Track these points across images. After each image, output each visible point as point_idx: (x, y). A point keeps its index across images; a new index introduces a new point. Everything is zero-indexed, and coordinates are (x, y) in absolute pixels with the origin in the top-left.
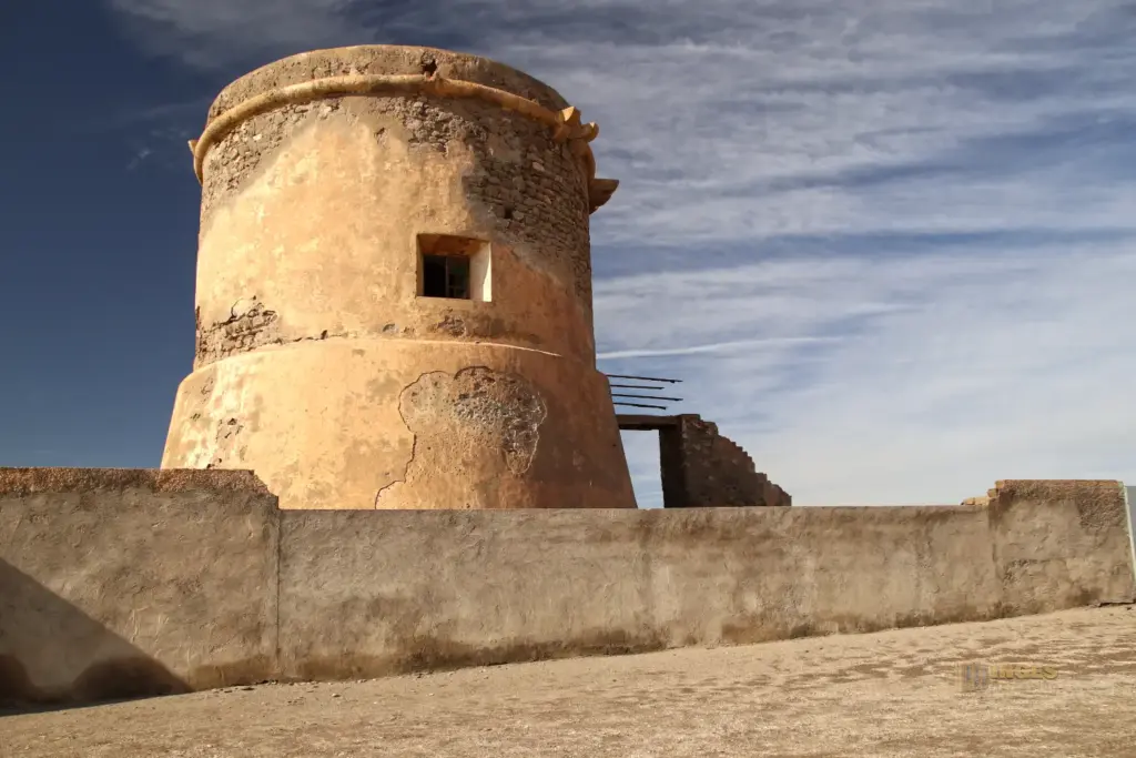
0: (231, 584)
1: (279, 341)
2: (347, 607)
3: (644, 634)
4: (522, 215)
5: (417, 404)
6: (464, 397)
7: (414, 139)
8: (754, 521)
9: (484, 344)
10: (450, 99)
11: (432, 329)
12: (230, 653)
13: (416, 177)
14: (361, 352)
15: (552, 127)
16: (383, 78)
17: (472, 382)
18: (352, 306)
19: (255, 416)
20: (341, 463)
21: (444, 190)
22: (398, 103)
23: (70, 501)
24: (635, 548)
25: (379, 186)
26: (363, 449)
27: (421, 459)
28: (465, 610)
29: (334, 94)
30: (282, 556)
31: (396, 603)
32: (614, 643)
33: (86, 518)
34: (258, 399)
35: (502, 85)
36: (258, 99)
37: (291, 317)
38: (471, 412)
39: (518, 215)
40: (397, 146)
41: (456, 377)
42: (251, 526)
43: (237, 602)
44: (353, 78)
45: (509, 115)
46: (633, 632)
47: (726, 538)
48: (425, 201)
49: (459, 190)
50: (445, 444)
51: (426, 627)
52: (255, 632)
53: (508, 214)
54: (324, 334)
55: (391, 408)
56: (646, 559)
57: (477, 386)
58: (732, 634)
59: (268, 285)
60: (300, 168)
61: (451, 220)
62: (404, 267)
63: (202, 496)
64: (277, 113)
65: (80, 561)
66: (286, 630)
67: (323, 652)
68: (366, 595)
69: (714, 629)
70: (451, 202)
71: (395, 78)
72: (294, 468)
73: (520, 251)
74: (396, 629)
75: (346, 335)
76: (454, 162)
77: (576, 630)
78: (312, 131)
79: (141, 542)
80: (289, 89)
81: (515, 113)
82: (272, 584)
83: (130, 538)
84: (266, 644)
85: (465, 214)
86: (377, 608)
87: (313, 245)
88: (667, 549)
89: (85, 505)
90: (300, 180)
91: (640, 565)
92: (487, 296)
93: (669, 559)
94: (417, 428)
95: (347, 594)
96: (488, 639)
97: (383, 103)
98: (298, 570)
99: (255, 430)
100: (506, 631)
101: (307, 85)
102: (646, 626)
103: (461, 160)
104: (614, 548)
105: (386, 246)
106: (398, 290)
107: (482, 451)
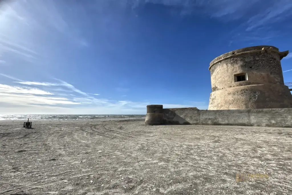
0: (195, 117)
1: (218, 90)
2: (206, 119)
3: (249, 124)
4: (254, 67)
5: (235, 95)
6: (242, 93)
7: (232, 63)
8: (274, 110)
9: (246, 86)
10: (237, 56)
11: (237, 86)
12: (195, 122)
13: (233, 68)
14: (227, 90)
15: (260, 52)
16: (226, 57)
17: (244, 91)
18: (226, 85)
19: (215, 98)
20: (224, 103)
21: (238, 68)
22: (229, 60)
23: (181, 110)
24: (247, 114)
25: (227, 71)
26: (227, 101)
27: (235, 102)
28: (220, 120)
29: (220, 61)
30: (199, 114)
31: (212, 119)
32: (244, 125)
33: (182, 111)
34: (215, 96)
35: (248, 50)
36: (212, 64)
37: (219, 87)
38: (244, 95)
39: (253, 67)
40: (229, 65)
41: (241, 91)
42: (196, 112)
43: (195, 118)
44: (223, 58)
45: (249, 54)
46: (247, 124)
47: (266, 112)
48: (235, 70)
49: (240, 67)
50: (239, 99)
51: (215, 121)
52: (197, 120)
53: (251, 68)
54: (223, 89)
55: (231, 96)
56: (249, 115)
57: (244, 92)
58: (268, 126)
59: (216, 84)
60: (218, 71)
61: (239, 71)
62: (232, 79)
63: (191, 109)
64: (215, 65)
65: (182, 115)
66: (200, 120)
67: (204, 122)
68: (208, 118)
69: (264, 124)
70: (239, 69)
71: (228, 57)
72: (219, 103)
73: (254, 72)
74: (212, 121)
75: (225, 88)
76: (239, 64)
77: (237, 122)
78: (218, 66)
79: (187, 113)
80: (215, 63)
81: (251, 53)
82: (198, 116)
83: (186, 113)
84: (198, 121)
85: (242, 70)
86: (209, 119)
87: (220, 79)
88: (253, 114)
89: (182, 110)
90: (218, 72)
91: (248, 116)
92: (247, 79)
93: (253, 115)
94: (235, 98)
95: (206, 118)
96: (224, 123)
97: (227, 60)
98: (201, 115)
99: (215, 99)
100: (226, 122)
101: (217, 61)
102: (249, 123)
103: (240, 63)
104: (243, 114)
105: (229, 77)
106: (232, 82)
107: (245, 100)
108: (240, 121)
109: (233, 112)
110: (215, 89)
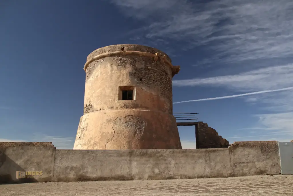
0: (46, 163)
1: (93, 111)
2: (66, 168)
3: (129, 176)
4: (144, 79)
5: (116, 124)
6: (126, 122)
7: (119, 65)
8: (159, 152)
9: (132, 110)
10: (127, 55)
11: (121, 107)
12: (45, 176)
13: (119, 74)
14: (106, 113)
15: (153, 58)
16: (112, 53)
17: (128, 119)
18: (105, 103)
19: (87, 127)
20: (100, 137)
21: (125, 76)
22: (115, 58)
23: (20, 147)
24: (128, 158)
25: (111, 76)
26: (104, 134)
27: (115, 137)
28: (90, 170)
29: (103, 57)
30: (55, 158)
31: (76, 168)
32: (122, 178)
33: (22, 151)
34: (87, 124)
35: (140, 50)
36: (91, 59)
37: (95, 106)
38: (127, 126)
39: (143, 80)
40: (115, 67)
41: (125, 118)
42: (50, 152)
43: (47, 167)
44: (107, 53)
45: (142, 57)
46: (126, 176)
47: (151, 156)
48: (121, 79)
49: (128, 76)
50: (121, 133)
51: (81, 172)
52: (49, 172)
53: (141, 80)
54: (100, 109)
55: (110, 125)
56: (131, 161)
57: (129, 120)
58: (151, 178)
59: (91, 99)
60: (97, 74)
61: (126, 83)
62: (116, 93)
63: (42, 147)
64: (94, 62)
65: (21, 158)
66: (55, 172)
67: (62, 176)
68: (70, 166)
69: (146, 176)
70: (126, 79)
71: (114, 52)
72: (91, 138)
73: (143, 88)
74: (75, 173)
75: (104, 109)
76: (127, 70)
77: (113, 175)
78: (99, 65)
79: (31, 155)
80: (95, 57)
81: (143, 56)
82: (53, 163)
83: (29, 154)
84: (51, 174)
85: (130, 81)
86: (72, 168)
87: (98, 91)
88: (136, 158)
89: (22, 149)
90: (97, 76)
91: (129, 161)
92: (135, 99)
93: (136, 160)
94: (115, 129)
95: (67, 166)
96: (94, 176)
97: (112, 58)
98: (58, 161)
99: (86, 130)
100: (98, 174)
101: (98, 56)
102: (130, 175)
103: (129, 69)
104: (123, 158)
105: (112, 90)
106: (114, 99)
107: (129, 134)
108: (119, 172)
109: (109, 155)
110: (89, 108)
